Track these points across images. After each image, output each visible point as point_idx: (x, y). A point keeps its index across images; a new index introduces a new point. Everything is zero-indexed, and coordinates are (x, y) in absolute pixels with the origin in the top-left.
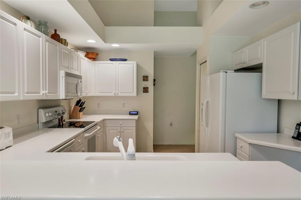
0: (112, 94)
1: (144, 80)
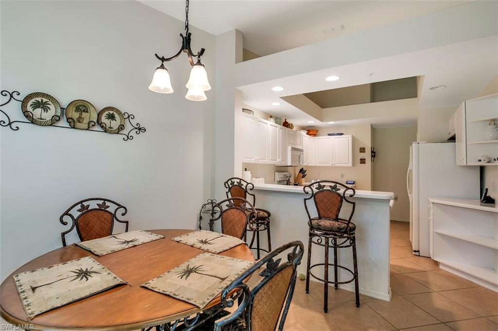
0: (330, 165)
1: (361, 152)
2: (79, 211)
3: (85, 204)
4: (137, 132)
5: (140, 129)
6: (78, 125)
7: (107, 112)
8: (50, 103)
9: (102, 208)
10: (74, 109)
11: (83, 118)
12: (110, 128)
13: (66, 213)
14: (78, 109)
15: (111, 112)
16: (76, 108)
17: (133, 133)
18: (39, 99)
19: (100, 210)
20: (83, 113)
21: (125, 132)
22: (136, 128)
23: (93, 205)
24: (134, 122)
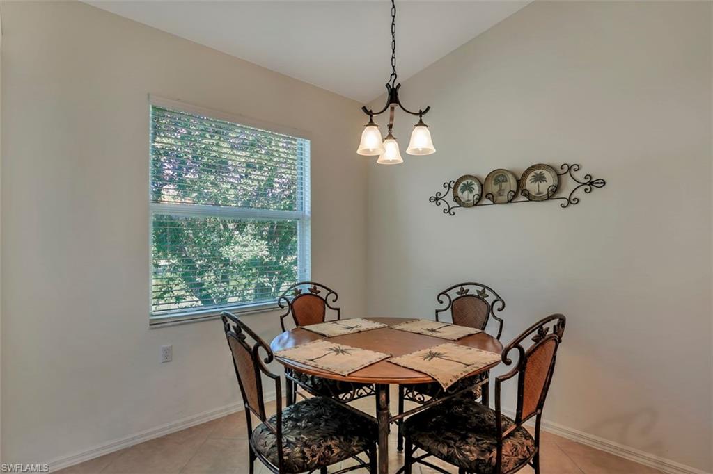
2: (458, 293)
3: (465, 287)
4: (586, 190)
5: (592, 183)
6: (500, 199)
7: (533, 174)
8: (474, 182)
9: (481, 296)
10: (493, 182)
11: (504, 190)
12: (539, 193)
13: (444, 293)
14: (497, 182)
15: (538, 172)
16: (495, 180)
17: (580, 193)
18: (465, 182)
19: (478, 297)
20: (503, 184)
21: (565, 193)
22: (585, 184)
23: (473, 290)
24: (580, 176)
